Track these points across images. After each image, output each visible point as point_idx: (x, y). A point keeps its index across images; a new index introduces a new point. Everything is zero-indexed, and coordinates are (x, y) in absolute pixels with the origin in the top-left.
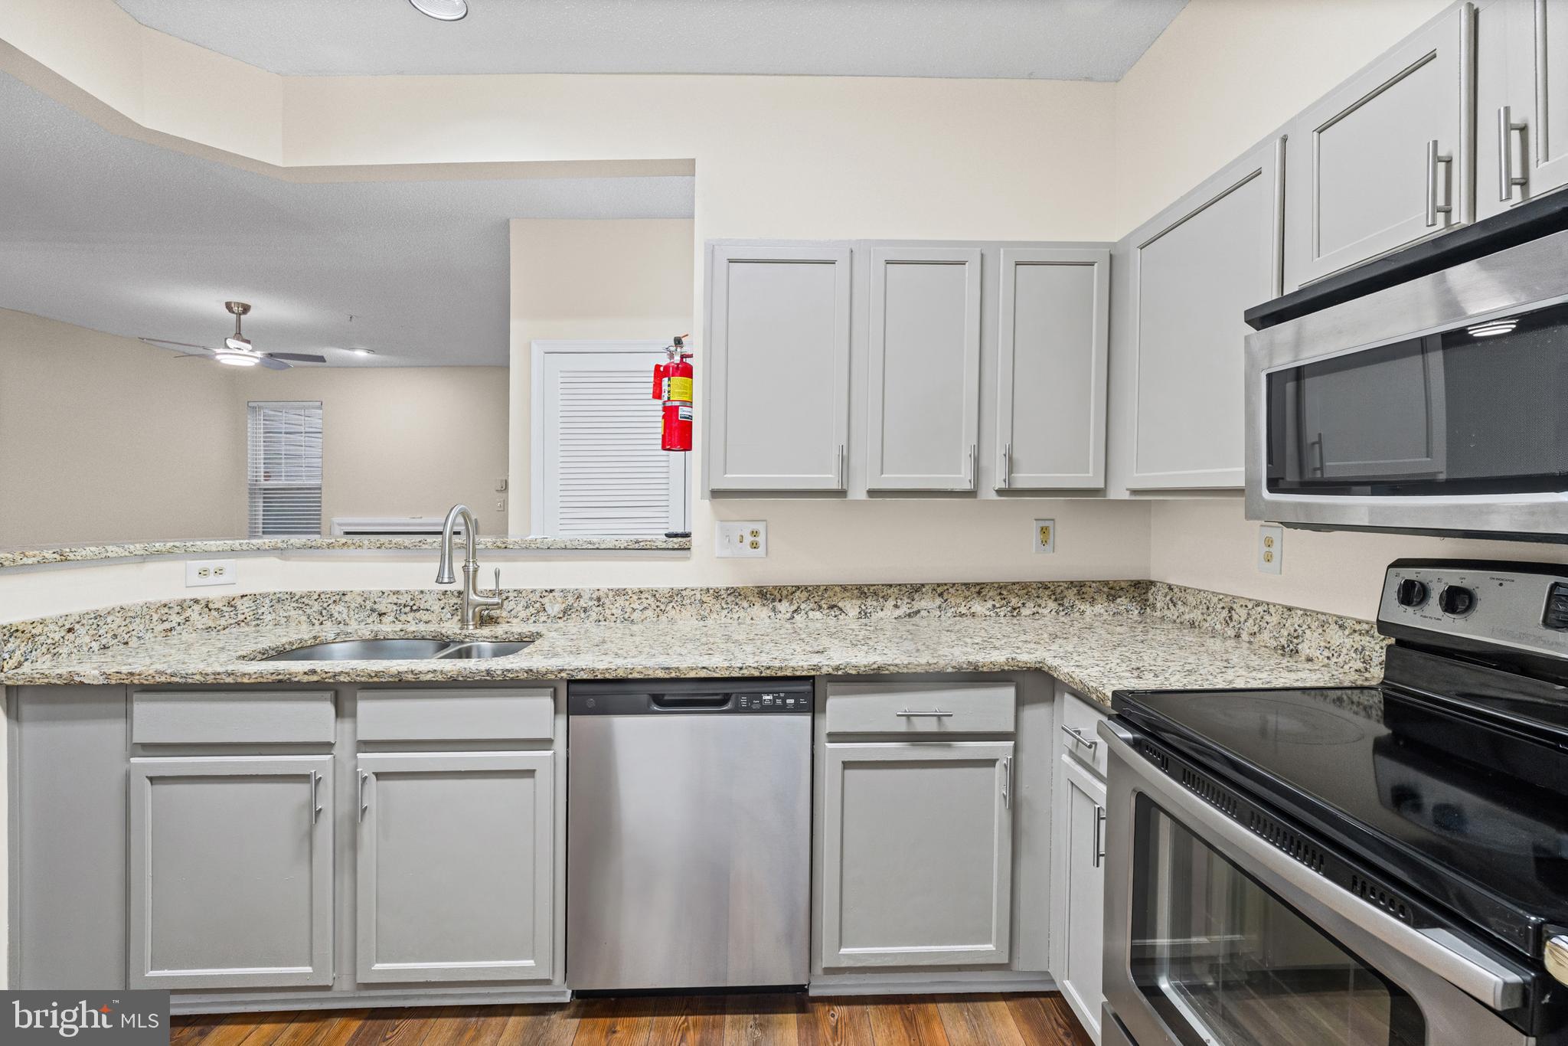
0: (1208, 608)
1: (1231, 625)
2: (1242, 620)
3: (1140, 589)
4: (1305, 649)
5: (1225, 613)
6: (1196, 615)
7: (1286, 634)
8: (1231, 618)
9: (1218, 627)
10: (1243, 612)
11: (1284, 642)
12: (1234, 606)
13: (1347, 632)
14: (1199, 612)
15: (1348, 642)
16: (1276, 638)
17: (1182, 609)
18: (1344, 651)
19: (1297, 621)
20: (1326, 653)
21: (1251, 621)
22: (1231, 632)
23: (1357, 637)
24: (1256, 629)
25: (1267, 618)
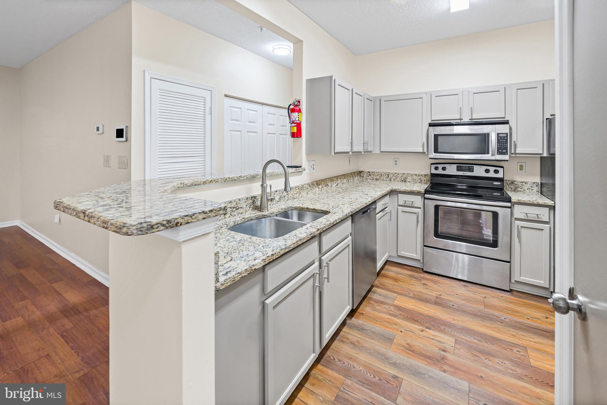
0: (381, 175)
1: (388, 178)
2: (392, 177)
3: (360, 173)
4: (408, 180)
5: (387, 176)
6: (378, 177)
7: (403, 178)
8: (388, 177)
9: (385, 179)
10: (392, 175)
11: (403, 180)
12: (389, 174)
13: (417, 176)
14: (379, 177)
15: (418, 178)
16: (401, 179)
17: (373, 176)
18: (417, 179)
19: (406, 175)
20: (413, 180)
21: (394, 177)
22: (388, 179)
23: (419, 177)
24: (395, 178)
25: (398, 176)
